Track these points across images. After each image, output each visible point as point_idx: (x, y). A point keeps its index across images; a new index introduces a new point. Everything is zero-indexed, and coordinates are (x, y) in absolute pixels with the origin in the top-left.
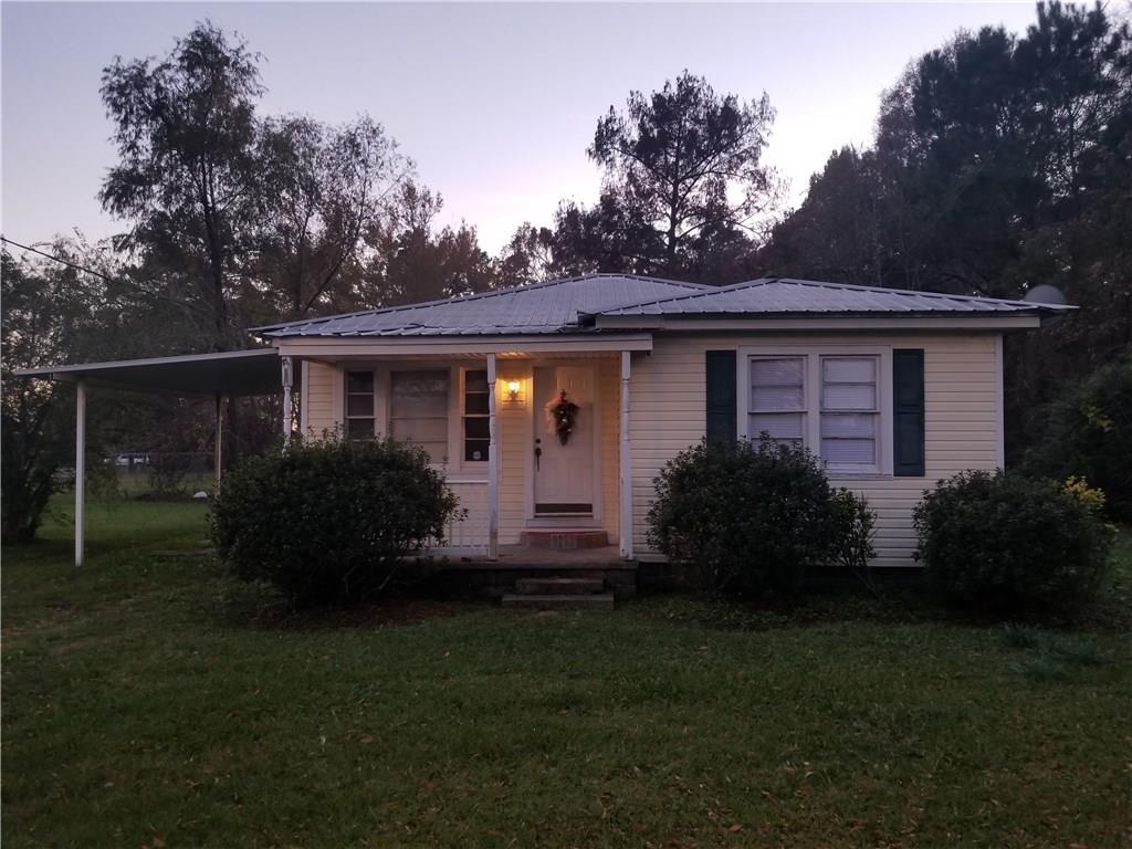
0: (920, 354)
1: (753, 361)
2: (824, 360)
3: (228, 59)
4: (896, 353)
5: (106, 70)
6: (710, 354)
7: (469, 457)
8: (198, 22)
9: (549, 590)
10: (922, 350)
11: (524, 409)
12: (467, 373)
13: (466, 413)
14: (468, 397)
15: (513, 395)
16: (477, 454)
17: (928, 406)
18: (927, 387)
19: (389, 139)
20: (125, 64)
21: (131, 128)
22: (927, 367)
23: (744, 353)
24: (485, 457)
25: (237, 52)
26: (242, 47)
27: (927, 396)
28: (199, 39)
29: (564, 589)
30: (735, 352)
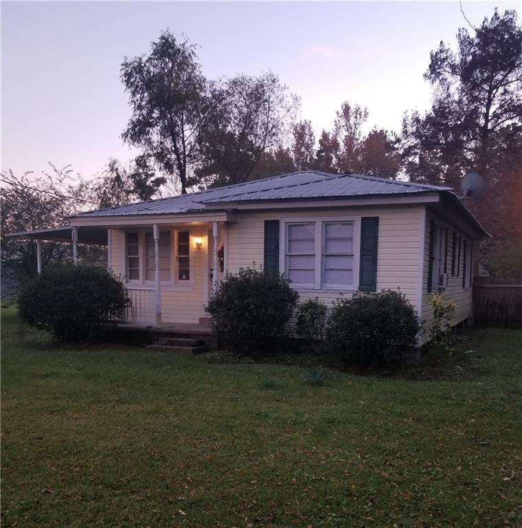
0: (376, 220)
1: (290, 226)
2: (326, 224)
3: (179, 50)
4: (363, 219)
5: (122, 65)
6: (266, 222)
7: (181, 278)
8: (162, 31)
9: (172, 343)
10: (378, 218)
11: (204, 252)
12: (179, 233)
13: (179, 254)
14: (179, 246)
15: (199, 245)
16: (184, 276)
17: (380, 251)
18: (380, 240)
19: (282, 85)
20: (129, 61)
21: (138, 96)
22: (380, 228)
23: (284, 220)
24: (188, 278)
25: (183, 45)
26: (187, 41)
27: (380, 245)
28: (164, 41)
29: (179, 344)
30: (279, 221)
